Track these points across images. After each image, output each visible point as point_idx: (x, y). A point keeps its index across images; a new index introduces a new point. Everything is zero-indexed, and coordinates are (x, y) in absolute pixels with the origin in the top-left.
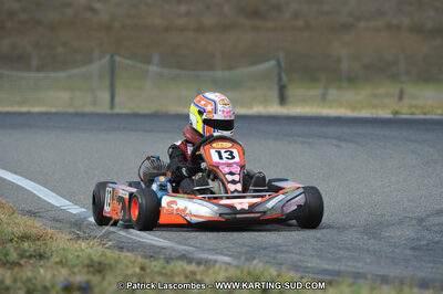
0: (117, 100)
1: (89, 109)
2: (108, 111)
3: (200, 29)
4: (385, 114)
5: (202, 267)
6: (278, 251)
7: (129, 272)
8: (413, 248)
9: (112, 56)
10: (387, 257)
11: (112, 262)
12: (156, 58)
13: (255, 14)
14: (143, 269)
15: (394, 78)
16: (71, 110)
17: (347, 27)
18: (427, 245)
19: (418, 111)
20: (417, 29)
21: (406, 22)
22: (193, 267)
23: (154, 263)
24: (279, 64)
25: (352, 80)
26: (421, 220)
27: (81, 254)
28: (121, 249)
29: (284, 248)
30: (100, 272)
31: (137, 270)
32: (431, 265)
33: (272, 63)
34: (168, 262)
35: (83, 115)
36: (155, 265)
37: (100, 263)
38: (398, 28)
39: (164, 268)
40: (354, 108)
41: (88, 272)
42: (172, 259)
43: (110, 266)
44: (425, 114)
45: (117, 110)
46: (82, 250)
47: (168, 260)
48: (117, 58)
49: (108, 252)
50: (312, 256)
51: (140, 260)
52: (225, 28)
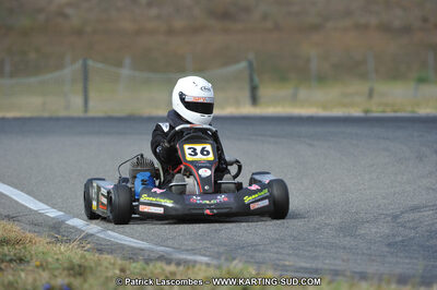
0: (91, 104)
1: (62, 114)
2: (81, 114)
3: (170, 32)
4: (356, 112)
5: (181, 268)
6: (255, 250)
7: (110, 274)
8: (389, 245)
9: (85, 61)
10: (363, 254)
11: (93, 265)
12: (127, 61)
13: (225, 16)
14: (123, 270)
15: (364, 76)
16: (46, 115)
17: (316, 28)
18: (403, 241)
19: (388, 109)
20: (386, 28)
21: (374, 21)
22: (172, 268)
23: (134, 265)
24: (250, 64)
25: (322, 79)
26: (395, 217)
27: (60, 257)
28: (100, 251)
29: (261, 247)
30: (80, 274)
31: (117, 272)
32: (407, 261)
33: (243, 65)
34: (147, 264)
35: (57, 119)
36: (136, 267)
37: (80, 266)
38: (366, 27)
39: (144, 269)
40: (325, 107)
41: (70, 275)
42: (151, 260)
43: (91, 268)
44: (395, 112)
45: (91, 114)
46: (61, 253)
47: (147, 261)
48: (90, 63)
49: (88, 255)
50: (289, 255)
51: (119, 262)
52: (196, 30)
